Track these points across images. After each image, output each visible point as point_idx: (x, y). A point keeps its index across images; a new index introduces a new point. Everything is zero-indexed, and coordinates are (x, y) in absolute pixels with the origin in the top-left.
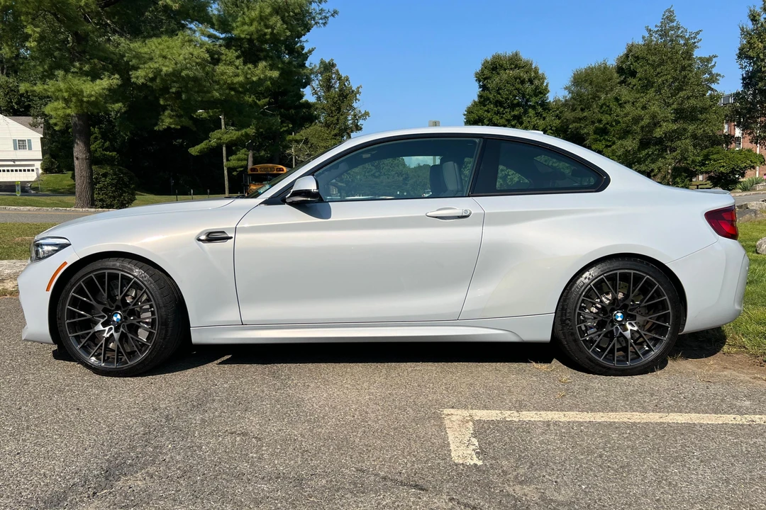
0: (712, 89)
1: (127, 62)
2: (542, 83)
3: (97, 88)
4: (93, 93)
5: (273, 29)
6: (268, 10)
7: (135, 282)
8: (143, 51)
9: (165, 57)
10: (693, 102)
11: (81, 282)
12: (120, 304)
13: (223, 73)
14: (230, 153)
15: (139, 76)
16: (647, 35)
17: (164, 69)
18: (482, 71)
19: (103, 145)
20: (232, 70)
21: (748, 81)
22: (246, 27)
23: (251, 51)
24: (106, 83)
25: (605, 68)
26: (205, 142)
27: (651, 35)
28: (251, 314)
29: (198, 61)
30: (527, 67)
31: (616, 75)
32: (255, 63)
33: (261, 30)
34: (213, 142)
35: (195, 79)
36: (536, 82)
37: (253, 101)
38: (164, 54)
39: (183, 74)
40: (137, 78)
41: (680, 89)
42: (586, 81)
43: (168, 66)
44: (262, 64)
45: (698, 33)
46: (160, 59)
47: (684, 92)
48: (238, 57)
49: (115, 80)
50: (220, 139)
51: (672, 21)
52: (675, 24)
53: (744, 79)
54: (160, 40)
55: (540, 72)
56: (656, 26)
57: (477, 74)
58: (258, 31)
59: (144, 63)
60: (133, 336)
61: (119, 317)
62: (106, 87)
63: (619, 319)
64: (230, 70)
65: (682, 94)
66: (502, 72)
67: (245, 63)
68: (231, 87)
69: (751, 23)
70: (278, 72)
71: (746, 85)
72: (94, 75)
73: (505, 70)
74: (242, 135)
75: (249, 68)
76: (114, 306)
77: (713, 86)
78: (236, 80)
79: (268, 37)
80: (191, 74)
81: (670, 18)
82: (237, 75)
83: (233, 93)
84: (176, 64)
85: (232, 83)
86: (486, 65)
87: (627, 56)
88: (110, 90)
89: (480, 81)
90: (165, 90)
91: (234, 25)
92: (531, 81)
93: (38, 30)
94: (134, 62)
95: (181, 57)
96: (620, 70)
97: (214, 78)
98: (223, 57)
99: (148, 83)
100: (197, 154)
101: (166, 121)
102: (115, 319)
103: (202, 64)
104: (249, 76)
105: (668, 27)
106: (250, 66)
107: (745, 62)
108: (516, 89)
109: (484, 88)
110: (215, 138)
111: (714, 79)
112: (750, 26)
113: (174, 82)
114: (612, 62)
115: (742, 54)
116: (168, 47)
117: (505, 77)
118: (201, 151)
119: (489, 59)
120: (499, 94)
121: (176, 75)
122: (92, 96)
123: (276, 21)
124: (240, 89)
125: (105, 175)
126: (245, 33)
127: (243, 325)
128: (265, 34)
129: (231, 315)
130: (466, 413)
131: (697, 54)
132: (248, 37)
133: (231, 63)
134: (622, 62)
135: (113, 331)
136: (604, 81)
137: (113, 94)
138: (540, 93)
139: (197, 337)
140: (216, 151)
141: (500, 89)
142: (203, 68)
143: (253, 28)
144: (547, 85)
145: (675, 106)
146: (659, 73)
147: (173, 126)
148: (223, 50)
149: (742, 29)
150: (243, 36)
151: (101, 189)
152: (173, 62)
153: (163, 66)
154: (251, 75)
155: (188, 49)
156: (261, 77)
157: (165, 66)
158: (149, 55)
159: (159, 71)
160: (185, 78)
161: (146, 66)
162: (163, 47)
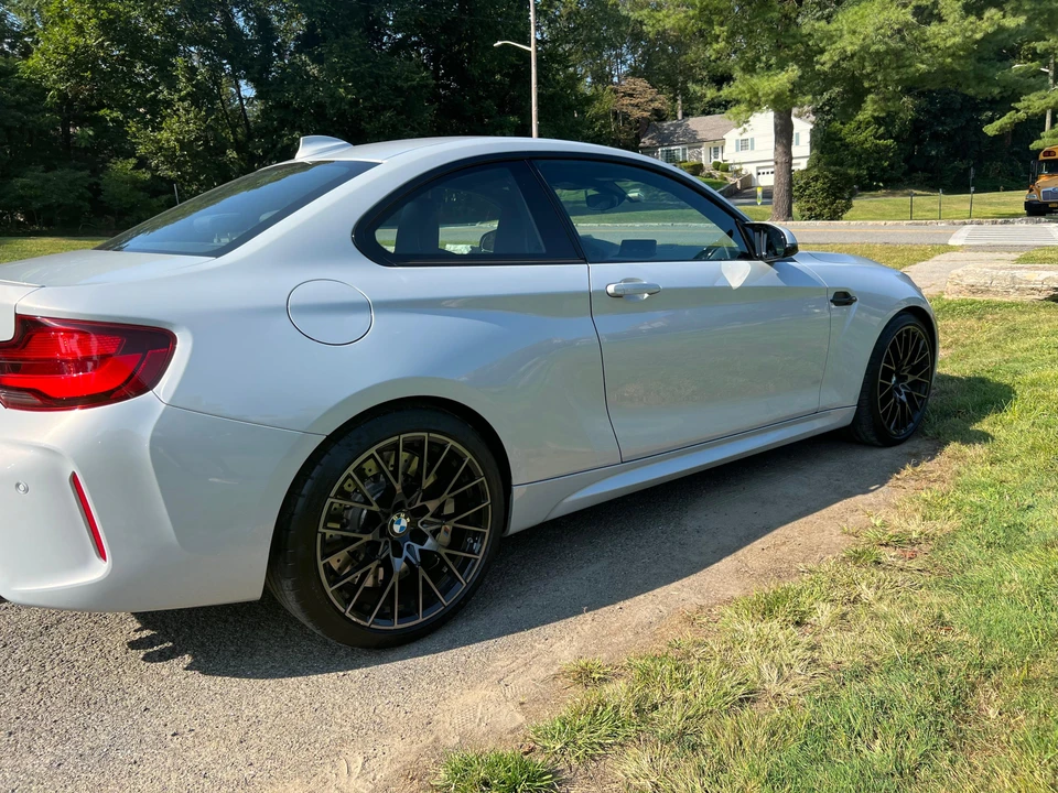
1: (813, 47)
3: (775, 85)
8: (832, 29)
9: (854, 32)
13: (935, 36)
15: (826, 61)
17: (848, 48)
26: (1008, 115)
34: (1022, 115)
35: (889, 54)
38: (853, 27)
39: (874, 48)
40: (823, 63)
43: (855, 44)
44: (990, 13)
49: (796, 72)
50: (1027, 107)
59: (833, 43)
62: (786, 81)
68: (947, 52)
82: (954, 35)
83: (949, 60)
84: (864, 39)
93: (725, 28)
94: (824, 43)
95: (871, 29)
98: (943, 12)
100: (994, 133)
103: (907, 25)
104: (969, 34)
106: (972, 18)
116: (861, 17)
118: (1002, 129)
124: (962, 53)
152: (862, 36)
153: (849, 44)
154: (974, 31)
155: (885, 13)
156: (990, 30)
157: (852, 43)
158: (841, 30)
159: (845, 51)
160: (877, 53)
161: (833, 47)
162: (855, 17)
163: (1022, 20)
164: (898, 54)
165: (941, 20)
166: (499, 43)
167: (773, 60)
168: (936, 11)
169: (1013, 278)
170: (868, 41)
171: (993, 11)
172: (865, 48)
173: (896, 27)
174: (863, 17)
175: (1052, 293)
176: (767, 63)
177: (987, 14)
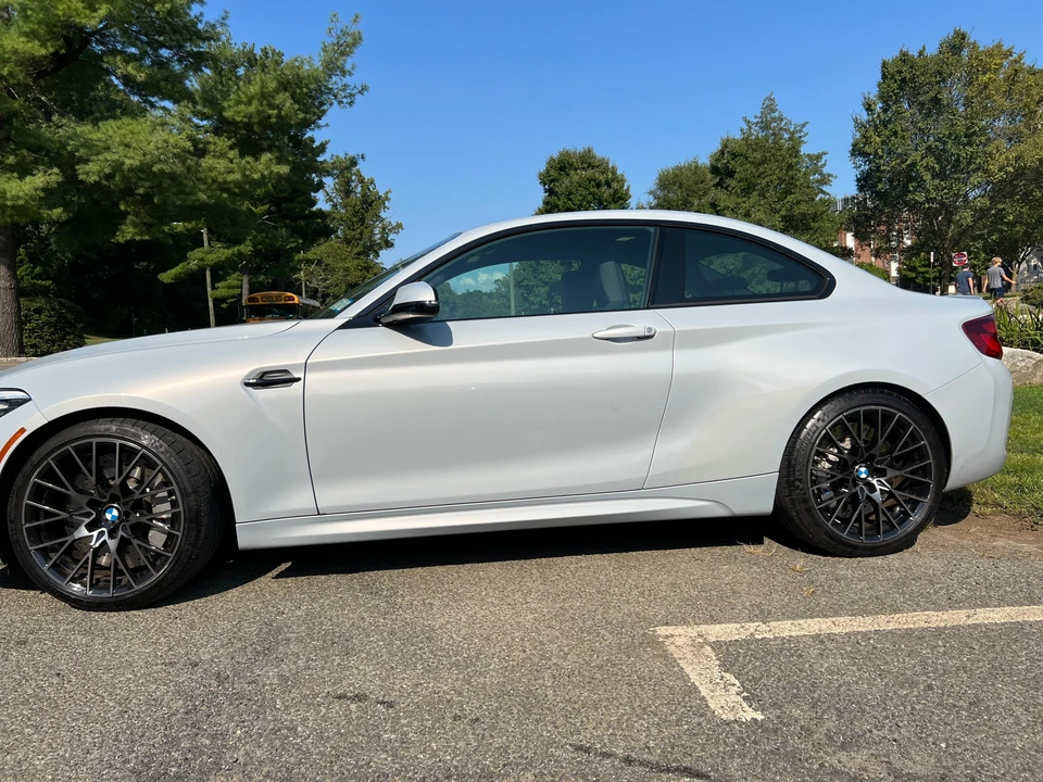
0: (824, 193)
1: (71, 154)
2: (623, 187)
3: (27, 188)
4: (21, 194)
5: (280, 109)
6: (273, 85)
7: (143, 456)
8: (95, 137)
9: (128, 146)
10: (803, 207)
11: (49, 459)
12: (119, 494)
13: (211, 169)
14: (216, 278)
15: (90, 172)
16: (745, 127)
17: (128, 162)
18: (547, 172)
19: (32, 272)
20: (224, 164)
21: (864, 182)
22: (242, 107)
23: (249, 140)
24: (39, 180)
25: (696, 168)
26: (181, 265)
27: (750, 128)
28: (330, 497)
29: (175, 151)
30: (602, 166)
31: (709, 176)
32: (256, 156)
33: (264, 111)
34: (193, 264)
35: (172, 176)
36: (615, 185)
37: (248, 208)
38: (127, 141)
39: (156, 168)
40: (87, 173)
41: (787, 192)
42: (674, 183)
43: (134, 158)
44: (266, 157)
45: (803, 126)
46: (122, 148)
47: (793, 196)
48: (231, 148)
49: (54, 176)
50: (202, 260)
51: (774, 111)
52: (776, 114)
53: (858, 180)
54: (119, 123)
55: (619, 173)
56: (756, 117)
57: (541, 175)
58: (259, 113)
59: (97, 154)
60: (141, 543)
61: (115, 513)
62: (41, 185)
63: (863, 476)
64: (221, 165)
65: (790, 198)
66: (573, 172)
67: (242, 155)
68: (224, 187)
69: (865, 113)
70: (289, 167)
71: (861, 188)
72: (23, 171)
73: (576, 170)
74: (233, 254)
75: (248, 162)
76: (108, 495)
77: (825, 188)
78: (230, 177)
79: (273, 120)
80: (167, 168)
81: (770, 107)
82: (231, 172)
83: (225, 195)
84: (144, 155)
85: (225, 182)
86: (551, 164)
87: (722, 152)
88: (44, 190)
89: (545, 184)
90: (128, 192)
91: (225, 104)
92: (608, 184)
94: (82, 152)
95: (152, 146)
96: (715, 170)
97: (199, 175)
98: (212, 147)
99: (104, 182)
100: (170, 281)
101: (128, 232)
102: (108, 516)
103: (181, 157)
104: (248, 173)
105: (769, 118)
106: (249, 159)
107: (859, 161)
108: (591, 194)
109: (551, 192)
110: (194, 259)
111: (825, 180)
112: (864, 116)
113: (142, 180)
114: (705, 161)
115: (857, 151)
116: (132, 133)
117: (576, 178)
118: (176, 277)
119: (555, 156)
120: (570, 200)
121: (144, 170)
122: (19, 198)
123: (284, 99)
124: (236, 190)
125: (39, 311)
126: (242, 114)
127: (320, 515)
128: (270, 117)
129: (301, 500)
130: (692, 631)
131: (804, 150)
132: (246, 120)
133: (223, 155)
134: (716, 160)
135: (106, 537)
136: (696, 183)
137: (50, 196)
138: (621, 198)
139: (246, 539)
140: (196, 278)
141: (571, 193)
142: (183, 162)
143: (252, 109)
144: (628, 189)
145: (783, 213)
146: (762, 173)
147: (138, 238)
148: (210, 137)
149: (856, 121)
150: (238, 119)
151: (32, 330)
152: (140, 152)
153: (125, 158)
154: (251, 171)
156: (265, 173)
157: (128, 157)
158: (108, 142)
159: (120, 165)
160: (159, 174)
161: (101, 157)
163: (286, 169)
170: (150, 159)
171: (268, 155)
172: (144, 166)
174: (134, 132)
177: (263, 158)
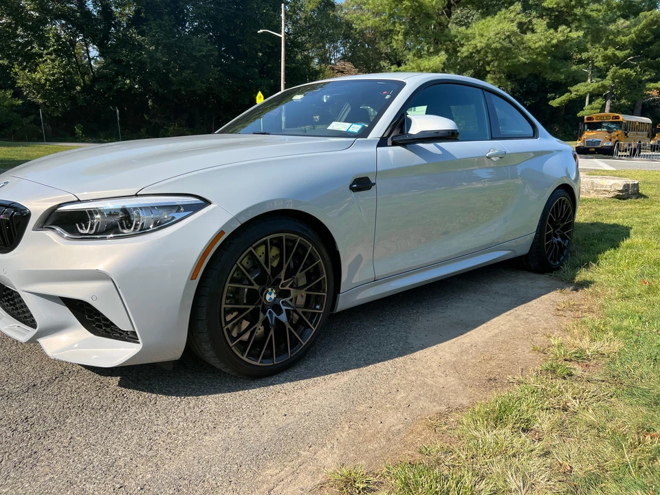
3: (432, 64)
13: (529, 41)
15: (464, 51)
17: (479, 45)
26: (566, 95)
39: (493, 46)
40: (462, 53)
43: (483, 42)
46: (479, 37)
50: (577, 91)
68: (536, 51)
72: (436, 54)
74: (598, 87)
75: (550, 33)
78: (539, 45)
82: (540, 41)
85: (536, 48)
95: (493, 34)
97: (523, 45)
98: (535, 26)
100: (558, 105)
104: (549, 40)
106: (552, 31)
118: (561, 103)
132: (556, 6)
148: (535, 20)
152: (487, 38)
153: (479, 43)
154: (552, 39)
155: (501, 25)
156: (562, 39)
157: (481, 42)
158: (474, 34)
159: (476, 47)
160: (496, 49)
161: (469, 43)
162: (483, 26)
163: (581, 33)
164: (507, 50)
165: (533, 31)
166: (261, 31)
167: (432, 50)
168: (531, 26)
169: (592, 183)
170: (491, 41)
171: (564, 27)
172: (488, 46)
173: (508, 34)
174: (488, 26)
175: (617, 193)
176: (428, 51)
177: (560, 29)
